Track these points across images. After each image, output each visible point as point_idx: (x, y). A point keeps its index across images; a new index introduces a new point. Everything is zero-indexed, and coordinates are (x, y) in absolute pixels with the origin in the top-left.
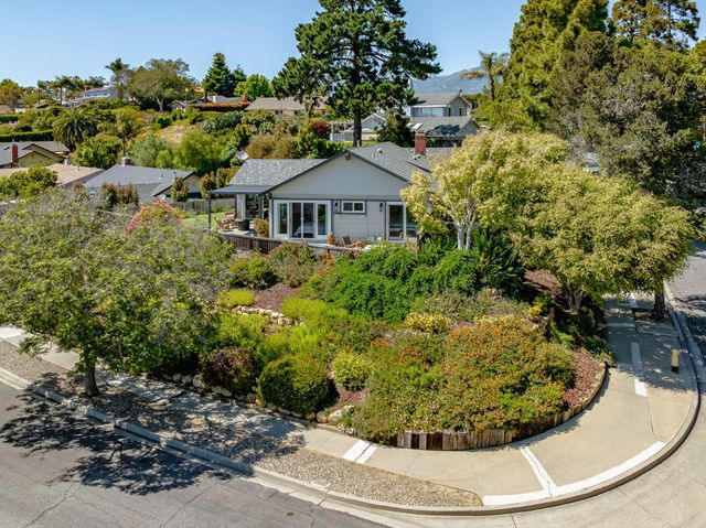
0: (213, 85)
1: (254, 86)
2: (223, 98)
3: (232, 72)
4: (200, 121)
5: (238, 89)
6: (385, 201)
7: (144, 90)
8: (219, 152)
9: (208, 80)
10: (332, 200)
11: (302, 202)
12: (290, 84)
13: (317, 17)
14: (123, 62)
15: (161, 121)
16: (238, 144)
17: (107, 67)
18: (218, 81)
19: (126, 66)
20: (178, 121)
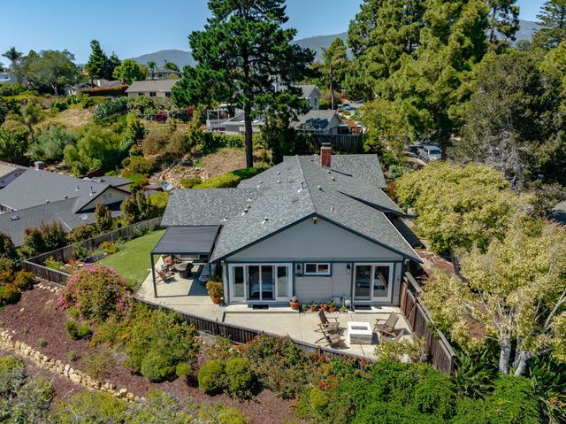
0: (94, 70)
1: (128, 70)
2: (105, 81)
3: (109, 58)
4: (92, 105)
5: (116, 72)
6: (353, 263)
7: (39, 77)
8: (118, 142)
9: (90, 66)
10: (294, 263)
11: (260, 265)
12: (192, 95)
13: (209, 24)
14: (18, 51)
15: (58, 105)
16: (133, 136)
17: (4, 55)
18: (98, 65)
19: (20, 54)
20: (72, 105)
